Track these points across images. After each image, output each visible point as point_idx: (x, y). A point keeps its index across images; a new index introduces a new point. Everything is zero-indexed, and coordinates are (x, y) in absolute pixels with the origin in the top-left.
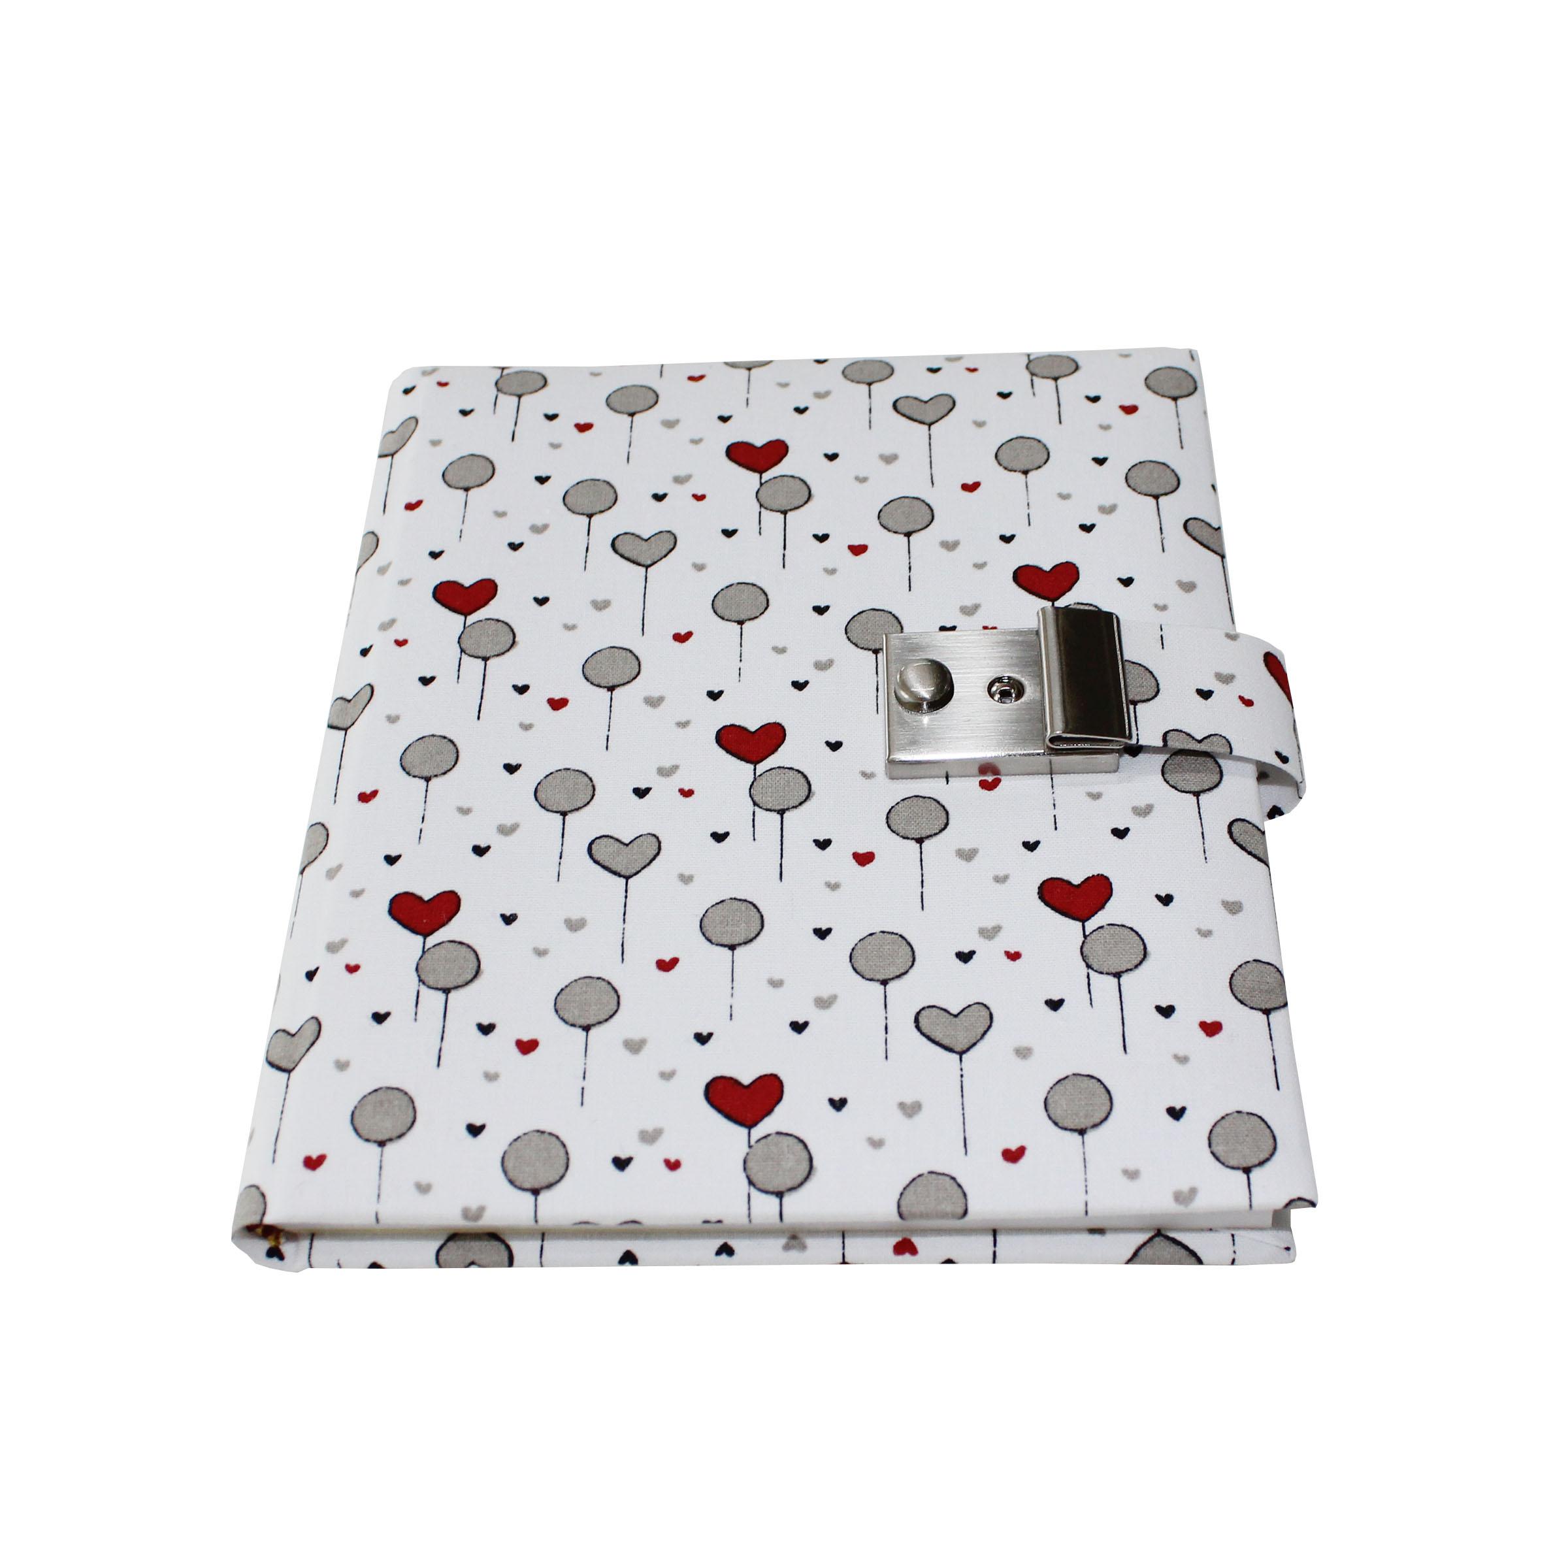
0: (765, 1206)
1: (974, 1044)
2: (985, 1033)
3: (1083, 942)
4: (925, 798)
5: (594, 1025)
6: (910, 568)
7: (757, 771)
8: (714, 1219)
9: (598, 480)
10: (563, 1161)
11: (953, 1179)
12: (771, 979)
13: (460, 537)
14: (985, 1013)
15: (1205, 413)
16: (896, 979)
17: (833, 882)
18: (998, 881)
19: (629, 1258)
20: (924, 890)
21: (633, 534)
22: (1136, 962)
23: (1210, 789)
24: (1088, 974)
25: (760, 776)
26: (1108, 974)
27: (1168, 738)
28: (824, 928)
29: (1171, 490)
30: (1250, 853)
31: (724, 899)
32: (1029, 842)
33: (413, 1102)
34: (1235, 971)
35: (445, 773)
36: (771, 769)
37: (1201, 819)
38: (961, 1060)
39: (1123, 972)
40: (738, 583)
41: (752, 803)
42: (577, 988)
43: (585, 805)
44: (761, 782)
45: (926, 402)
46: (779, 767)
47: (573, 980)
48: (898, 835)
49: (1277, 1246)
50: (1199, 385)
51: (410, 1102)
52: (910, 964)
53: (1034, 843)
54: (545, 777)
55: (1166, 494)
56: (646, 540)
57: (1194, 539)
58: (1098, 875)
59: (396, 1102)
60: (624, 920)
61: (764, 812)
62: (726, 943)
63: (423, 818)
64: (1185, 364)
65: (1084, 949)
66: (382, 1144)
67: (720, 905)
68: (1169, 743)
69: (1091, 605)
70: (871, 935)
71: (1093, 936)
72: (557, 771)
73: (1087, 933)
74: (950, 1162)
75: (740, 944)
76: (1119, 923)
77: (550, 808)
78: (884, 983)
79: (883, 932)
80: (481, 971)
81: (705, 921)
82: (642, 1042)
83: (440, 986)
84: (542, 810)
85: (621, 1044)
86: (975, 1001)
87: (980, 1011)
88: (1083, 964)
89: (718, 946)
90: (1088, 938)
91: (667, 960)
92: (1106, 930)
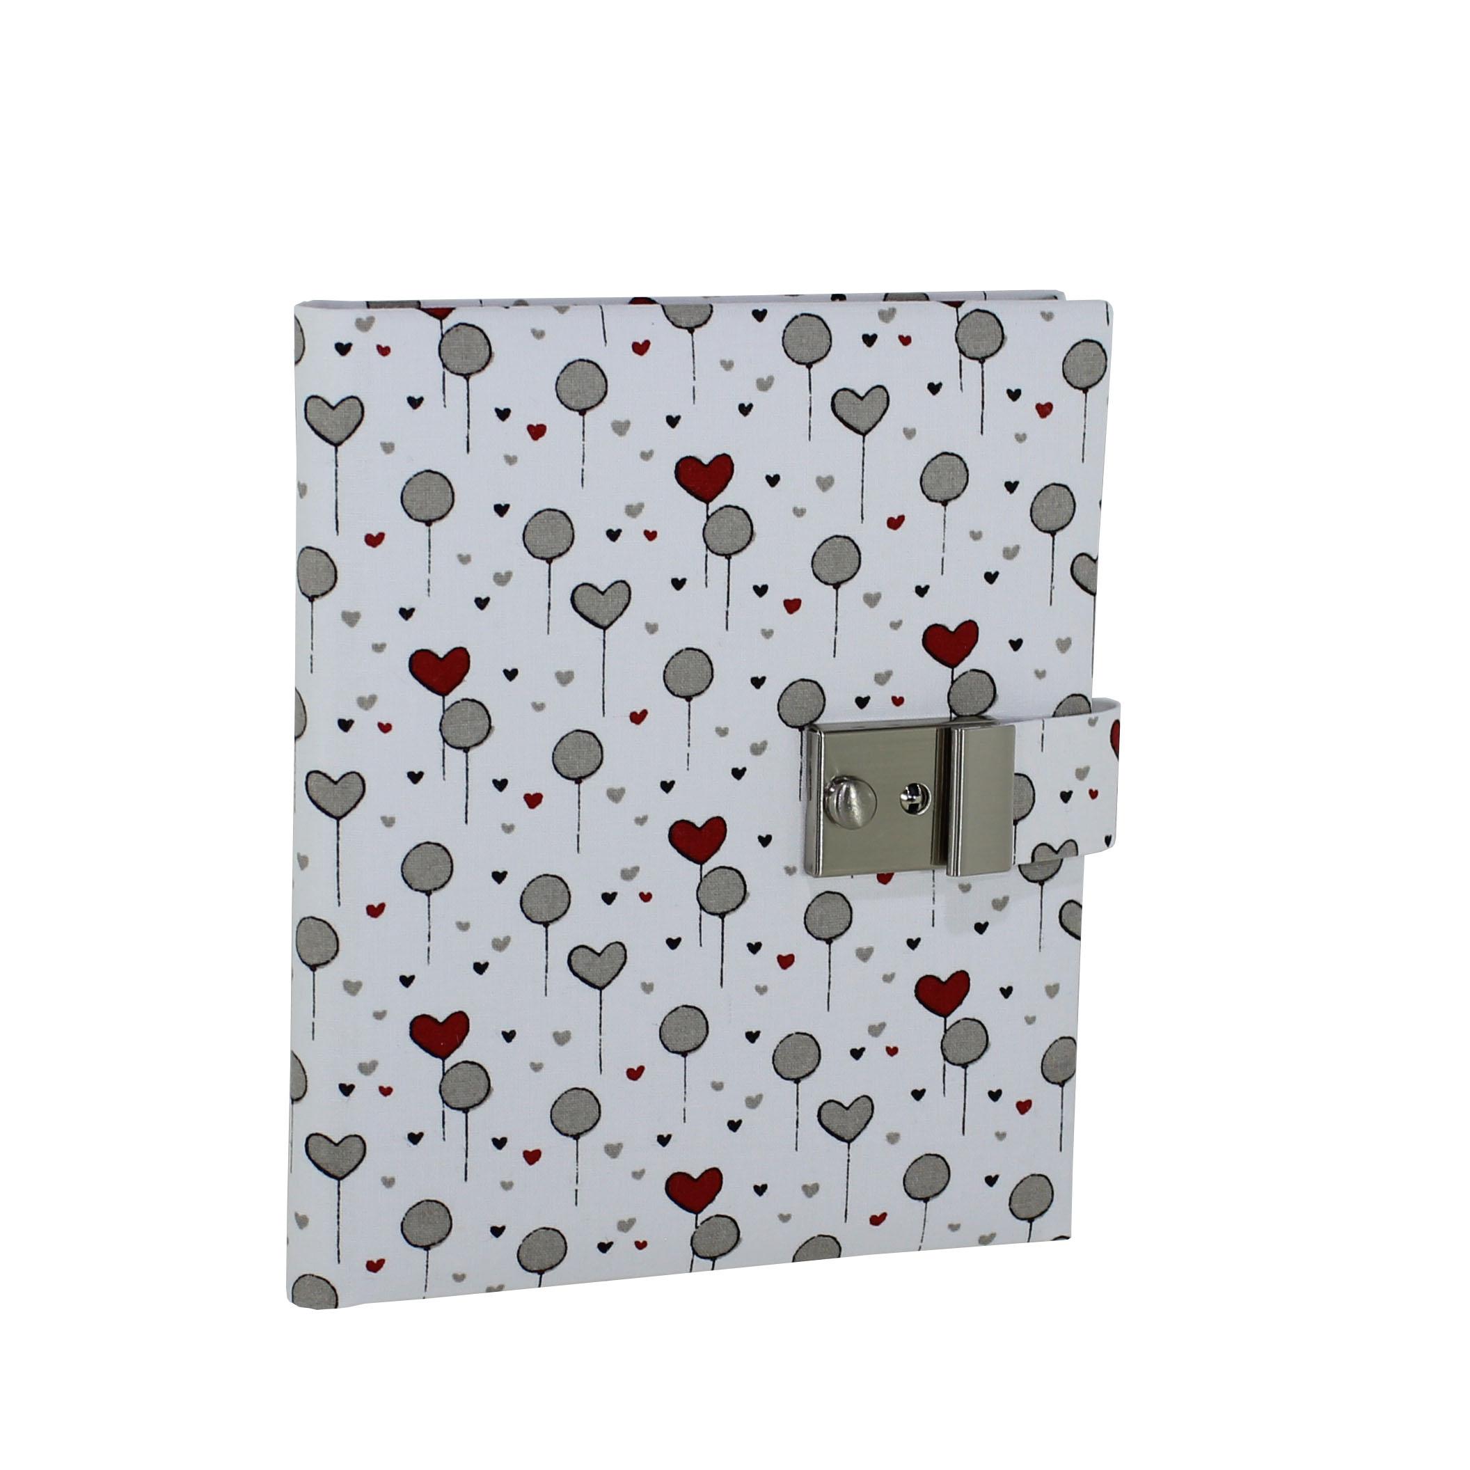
1: (859, 1133)
3: (944, 1036)
4: (834, 893)
5: (582, 1133)
6: (836, 629)
7: (703, 871)
9: (555, 510)
10: (563, 1249)
12: (715, 1082)
13: (429, 590)
14: (869, 1105)
15: (1107, 400)
16: (806, 1077)
17: (762, 986)
18: (886, 981)
20: (831, 991)
21: (590, 585)
22: (980, 1052)
23: (1052, 875)
25: (705, 877)
26: (958, 1065)
27: (1036, 853)
28: (754, 1032)
29: (1068, 521)
30: (1068, 931)
31: (678, 1006)
32: (912, 940)
33: (449, 1212)
34: (1047, 1051)
35: (442, 886)
36: (714, 869)
38: (849, 1148)
39: (969, 1063)
40: (686, 649)
41: (699, 906)
42: (566, 1100)
43: (563, 914)
45: (862, 398)
46: (721, 867)
47: (563, 1092)
48: (813, 935)
50: (1108, 363)
51: (446, 1211)
52: (817, 1061)
53: (916, 940)
54: (528, 885)
55: (1061, 529)
56: (603, 593)
57: (1077, 581)
58: (961, 971)
59: (436, 1213)
60: (600, 1030)
61: (709, 915)
62: (680, 1050)
63: (429, 936)
65: (944, 1042)
66: (427, 1248)
67: (675, 1013)
69: (983, 671)
70: (789, 1036)
71: (951, 1030)
72: (537, 877)
73: (947, 1027)
75: (690, 1051)
76: (971, 1017)
77: (534, 919)
78: (797, 1081)
79: (797, 1033)
80: (491, 1089)
81: (664, 1029)
82: (620, 1146)
83: (460, 1106)
84: (529, 921)
85: (603, 1149)
86: (862, 1094)
87: (864, 1104)
88: (942, 1057)
89: (673, 1052)
90: (948, 1032)
91: (636, 1069)
92: (962, 1024)
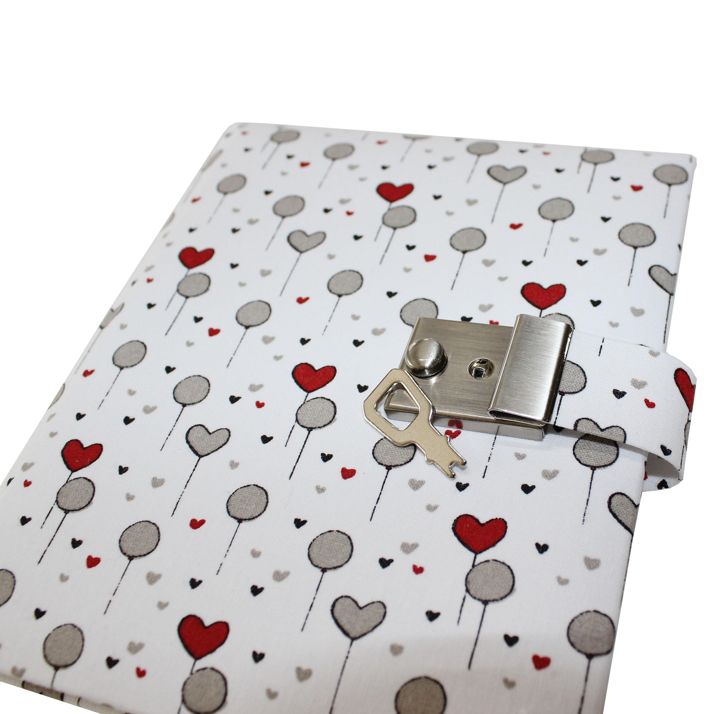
1: (365, 634)
2: (376, 627)
3: (471, 570)
5: (136, 557)
6: (457, 275)
7: (307, 398)
9: (298, 197)
10: (78, 652)
12: (255, 550)
13: (210, 221)
14: (382, 611)
15: (689, 197)
16: (333, 570)
17: (321, 487)
18: (429, 510)
20: (377, 506)
21: (303, 232)
22: (502, 594)
23: (605, 466)
24: (465, 596)
25: (307, 401)
26: (479, 600)
27: (579, 424)
28: (302, 520)
29: (648, 244)
30: (620, 521)
31: (250, 484)
32: (461, 483)
34: (576, 617)
35: (132, 366)
36: (317, 398)
37: (590, 488)
38: (351, 645)
39: (490, 601)
40: (350, 270)
41: (295, 419)
42: (138, 528)
43: (199, 402)
44: (308, 405)
45: (509, 170)
46: (322, 398)
47: (138, 521)
48: (376, 460)
50: (690, 178)
51: (13, 583)
52: (347, 559)
53: (465, 484)
54: (185, 379)
55: (643, 246)
56: (309, 237)
57: (654, 280)
58: (500, 519)
59: (7, 583)
60: (186, 486)
61: (300, 427)
62: (238, 517)
63: (108, 393)
65: (470, 576)
67: (246, 488)
68: (579, 428)
70: (330, 531)
71: (479, 567)
72: (193, 376)
73: (476, 563)
75: (245, 520)
76: (502, 560)
77: (178, 400)
78: (324, 570)
79: (338, 531)
80: (91, 502)
81: (233, 497)
82: (159, 577)
83: (64, 508)
84: (174, 400)
85: (146, 575)
86: (379, 600)
87: (379, 609)
88: (464, 588)
89: (232, 517)
90: (475, 568)
91: (198, 521)
92: (492, 563)
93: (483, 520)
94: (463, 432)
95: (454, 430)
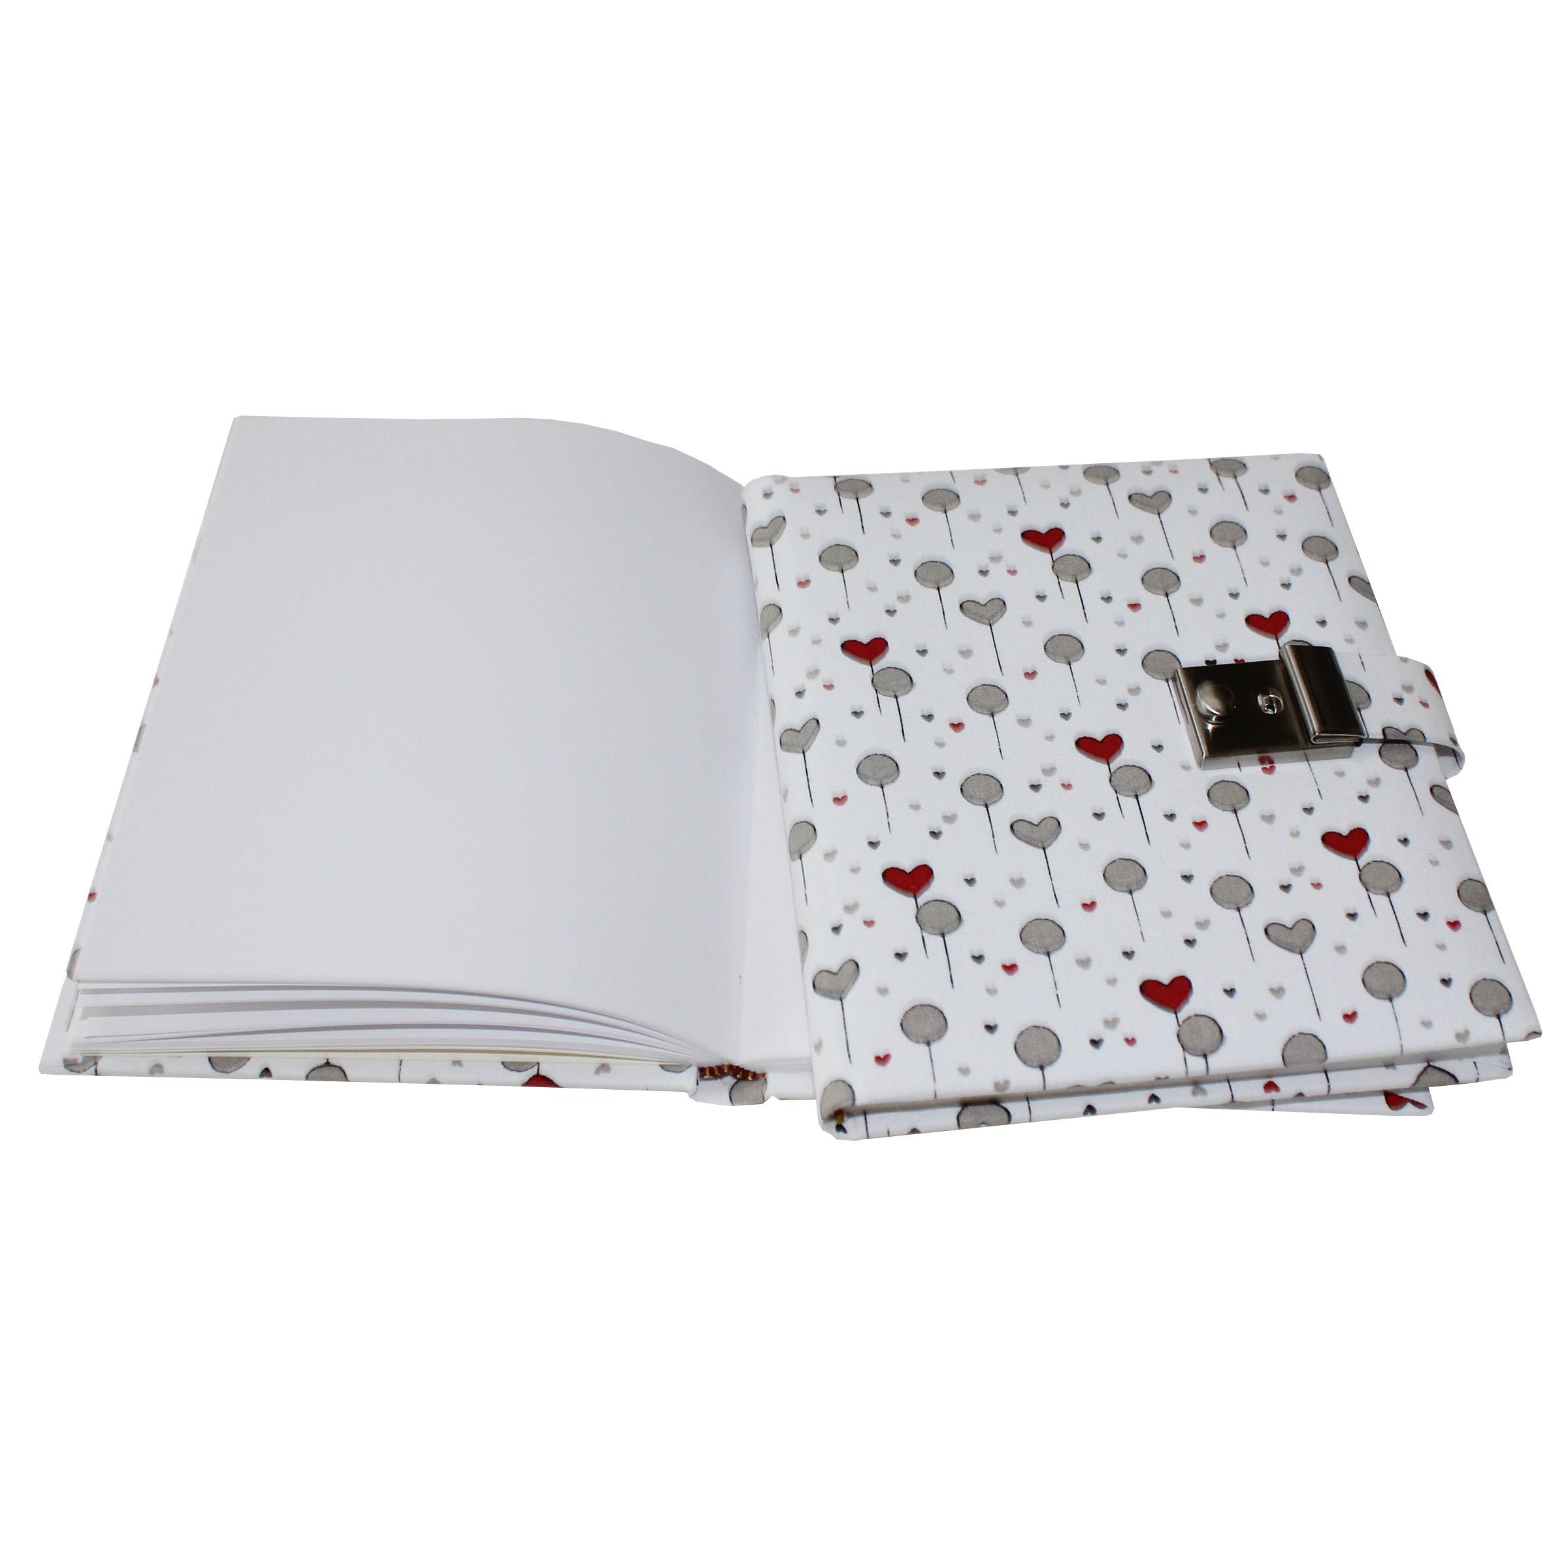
0: (1196, 1065)
1: (1307, 946)
2: (1312, 939)
3: (1360, 874)
4: (1229, 782)
5: (1052, 951)
6: (1174, 619)
7: (1111, 769)
8: (1163, 1077)
9: (936, 562)
10: (1056, 1045)
11: (1315, 1036)
12: (1163, 911)
13: (848, 606)
14: (1309, 926)
16: (1245, 907)
17: (1185, 843)
18: (1294, 836)
19: (1090, 1110)
20: (1247, 844)
21: (974, 601)
22: (1397, 885)
24: (1369, 895)
25: (1114, 772)
26: (1381, 894)
28: (1188, 875)
30: (1447, 808)
31: (1114, 859)
32: (1307, 808)
33: (942, 1013)
34: (1460, 887)
35: (892, 782)
36: (1120, 767)
37: (1412, 785)
38: (1302, 957)
39: (1390, 892)
40: (1059, 635)
41: (1114, 791)
42: (1032, 928)
43: (999, 799)
44: (1116, 776)
45: (1151, 497)
46: (1125, 766)
47: (1028, 922)
48: (1218, 808)
49: (1503, 1068)
50: (1330, 478)
51: (940, 1013)
52: (1251, 895)
53: (1310, 808)
54: (965, 780)
56: (985, 605)
58: (1357, 828)
59: (932, 1015)
60: (1051, 878)
61: (1124, 797)
63: (887, 815)
64: (1317, 463)
65: (1362, 878)
66: (928, 1043)
67: (1113, 864)
68: (1387, 736)
69: (1303, 641)
70: (1220, 878)
71: (1365, 870)
72: (972, 776)
73: (1361, 868)
74: (1310, 1024)
75: (1135, 890)
76: (1380, 859)
77: (975, 803)
78: (1238, 909)
79: (1227, 875)
80: (962, 917)
81: (1107, 874)
82: (1088, 960)
83: (936, 933)
84: (972, 804)
85: (1074, 962)
86: (1301, 918)
87: (1305, 924)
88: (1363, 888)
89: (1120, 891)
90: (1363, 871)
91: (1089, 903)
92: (1373, 865)
93: (1345, 832)
94: (1276, 765)
95: (1268, 766)
